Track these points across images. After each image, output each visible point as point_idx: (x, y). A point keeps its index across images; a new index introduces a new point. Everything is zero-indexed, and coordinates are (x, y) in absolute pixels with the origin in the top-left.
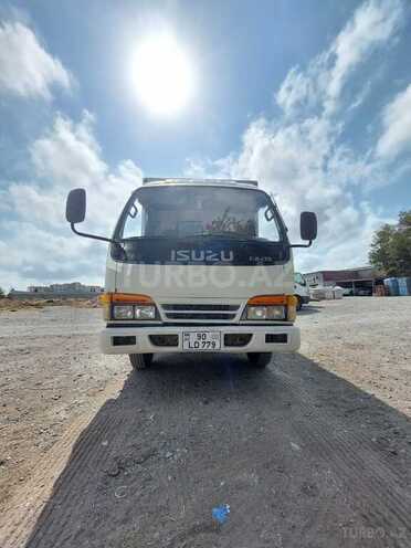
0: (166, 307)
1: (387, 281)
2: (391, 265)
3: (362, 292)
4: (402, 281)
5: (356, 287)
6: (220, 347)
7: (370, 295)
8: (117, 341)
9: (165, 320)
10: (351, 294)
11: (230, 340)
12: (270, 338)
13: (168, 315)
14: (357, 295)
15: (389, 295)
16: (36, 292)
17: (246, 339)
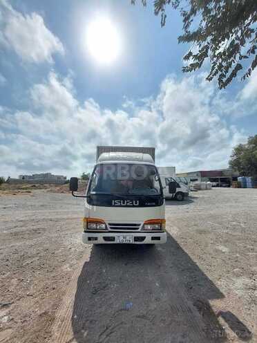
0: (110, 224)
1: (240, 179)
2: (243, 169)
3: (224, 185)
4: (249, 179)
5: (221, 181)
6: (132, 242)
7: (229, 186)
8: (90, 239)
9: (110, 230)
10: (217, 186)
11: (136, 239)
12: (153, 238)
13: (111, 228)
14: (221, 186)
15: (240, 187)
16: (23, 179)
17: (143, 238)
